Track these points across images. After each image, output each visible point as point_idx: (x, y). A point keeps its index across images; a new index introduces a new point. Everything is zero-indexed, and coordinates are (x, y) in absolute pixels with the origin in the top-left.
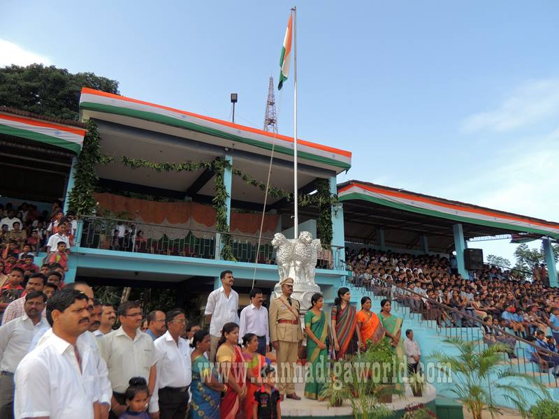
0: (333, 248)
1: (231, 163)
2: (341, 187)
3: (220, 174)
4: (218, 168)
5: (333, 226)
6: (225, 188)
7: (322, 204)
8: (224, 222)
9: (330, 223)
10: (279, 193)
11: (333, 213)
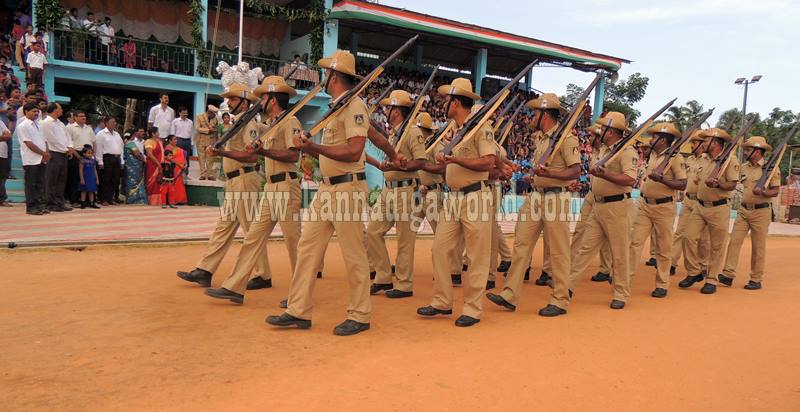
2: (338, 2)
5: (324, 46)
7: (313, 20)
8: (199, 37)
9: (321, 42)
10: (263, 6)
11: (325, 31)
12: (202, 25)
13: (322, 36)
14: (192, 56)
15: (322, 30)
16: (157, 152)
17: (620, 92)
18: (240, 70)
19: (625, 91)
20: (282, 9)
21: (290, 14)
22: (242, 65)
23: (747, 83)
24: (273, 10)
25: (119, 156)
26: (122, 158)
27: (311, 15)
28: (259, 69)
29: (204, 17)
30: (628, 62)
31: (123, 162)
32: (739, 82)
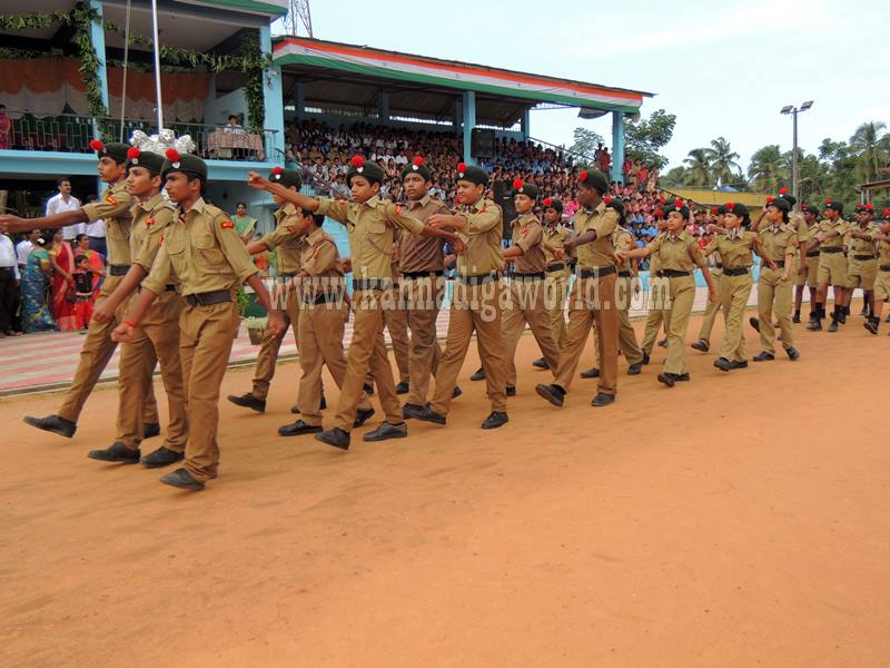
0: (266, 133)
1: (100, 13)
2: (278, 42)
3: (84, 31)
4: (81, 22)
5: (265, 101)
6: (95, 51)
7: (248, 68)
8: (99, 101)
9: (261, 97)
10: (179, 55)
11: (265, 82)
12: (100, 85)
13: (261, 88)
14: (91, 127)
15: (260, 81)
16: (63, 259)
17: (641, 135)
18: (162, 140)
19: (648, 133)
20: (205, 57)
21: (217, 61)
22: (165, 133)
23: (796, 112)
24: (193, 59)
25: (12, 268)
26: (16, 269)
27: (245, 63)
28: (187, 138)
29: (102, 74)
30: (651, 95)
31: (18, 277)
32: (786, 111)
